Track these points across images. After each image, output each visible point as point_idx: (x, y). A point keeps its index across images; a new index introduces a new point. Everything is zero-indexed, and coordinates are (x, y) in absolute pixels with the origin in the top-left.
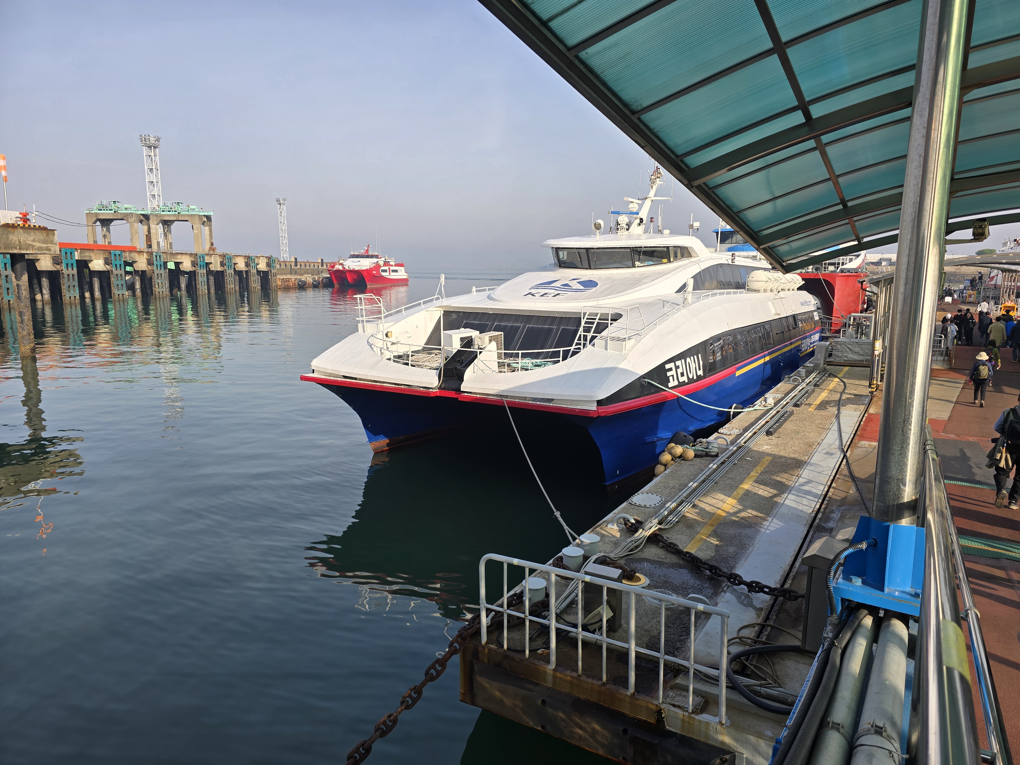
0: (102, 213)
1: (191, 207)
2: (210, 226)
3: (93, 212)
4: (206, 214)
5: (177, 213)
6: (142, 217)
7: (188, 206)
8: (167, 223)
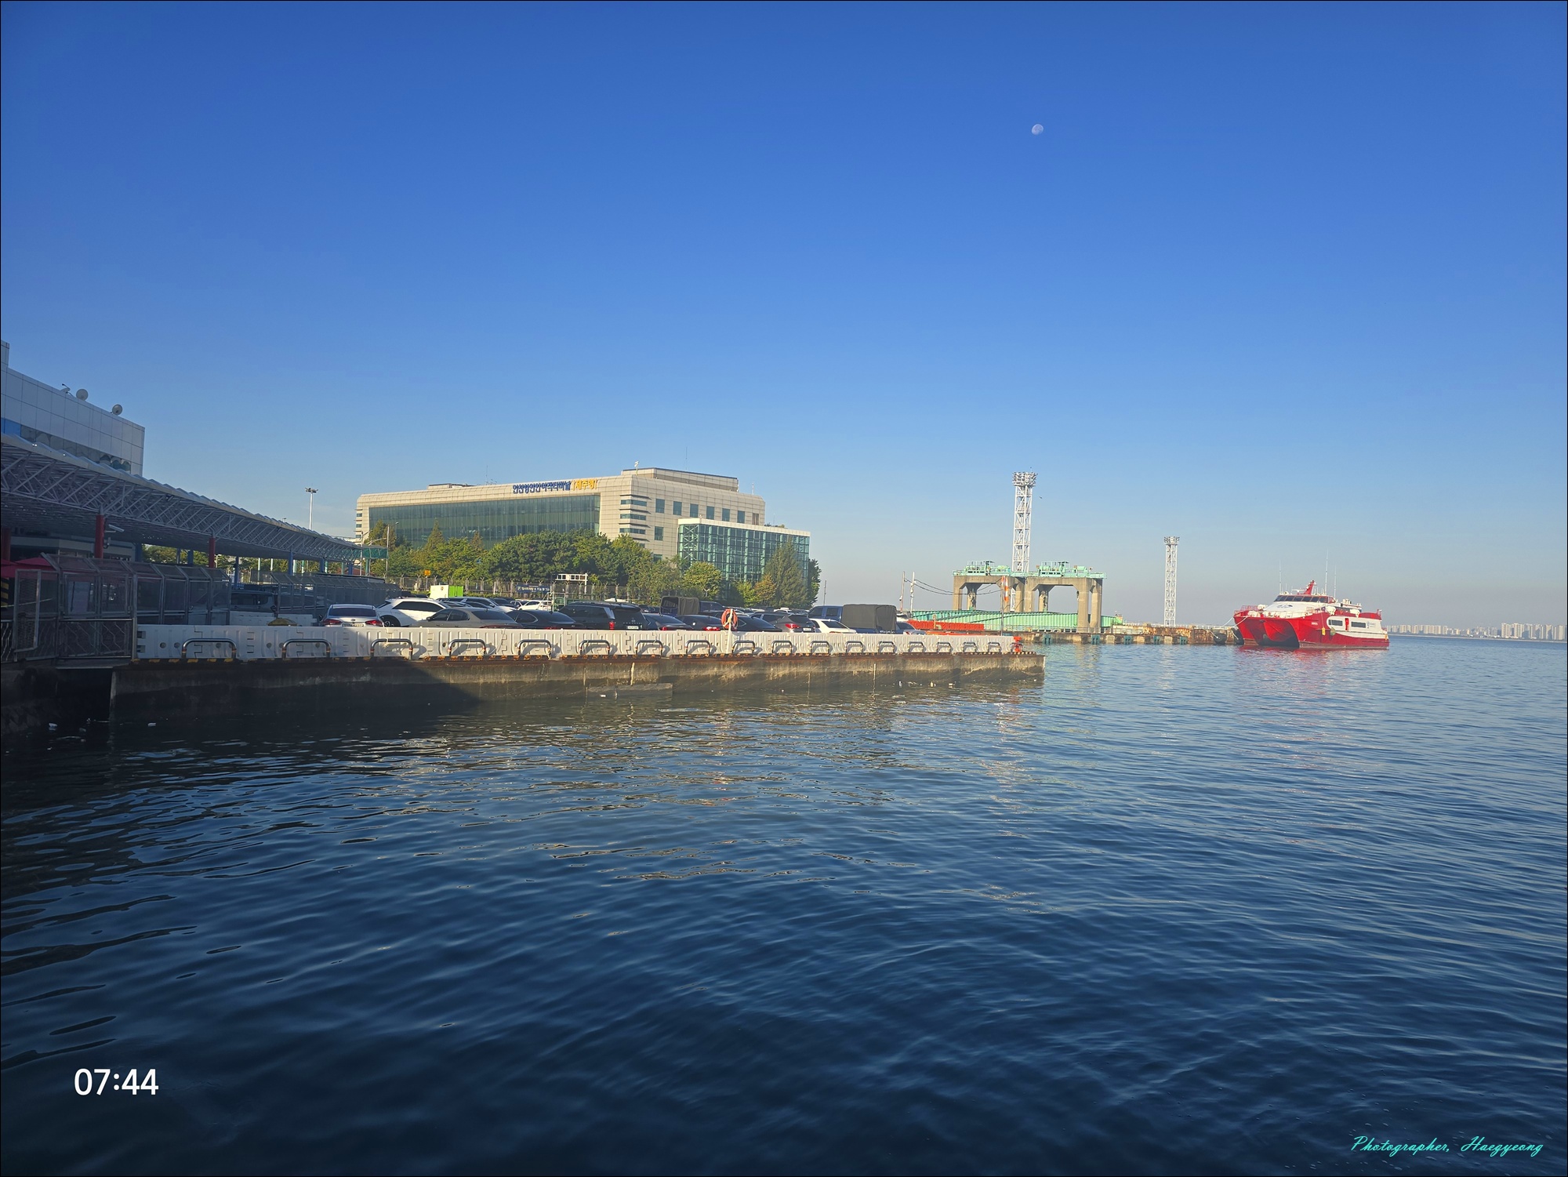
0: (972, 576)
1: (1079, 568)
2: (1100, 593)
3: (962, 574)
4: (1097, 576)
5: (1060, 576)
6: (1017, 581)
7: (1076, 567)
8: (1044, 589)
